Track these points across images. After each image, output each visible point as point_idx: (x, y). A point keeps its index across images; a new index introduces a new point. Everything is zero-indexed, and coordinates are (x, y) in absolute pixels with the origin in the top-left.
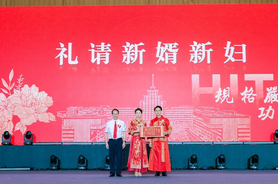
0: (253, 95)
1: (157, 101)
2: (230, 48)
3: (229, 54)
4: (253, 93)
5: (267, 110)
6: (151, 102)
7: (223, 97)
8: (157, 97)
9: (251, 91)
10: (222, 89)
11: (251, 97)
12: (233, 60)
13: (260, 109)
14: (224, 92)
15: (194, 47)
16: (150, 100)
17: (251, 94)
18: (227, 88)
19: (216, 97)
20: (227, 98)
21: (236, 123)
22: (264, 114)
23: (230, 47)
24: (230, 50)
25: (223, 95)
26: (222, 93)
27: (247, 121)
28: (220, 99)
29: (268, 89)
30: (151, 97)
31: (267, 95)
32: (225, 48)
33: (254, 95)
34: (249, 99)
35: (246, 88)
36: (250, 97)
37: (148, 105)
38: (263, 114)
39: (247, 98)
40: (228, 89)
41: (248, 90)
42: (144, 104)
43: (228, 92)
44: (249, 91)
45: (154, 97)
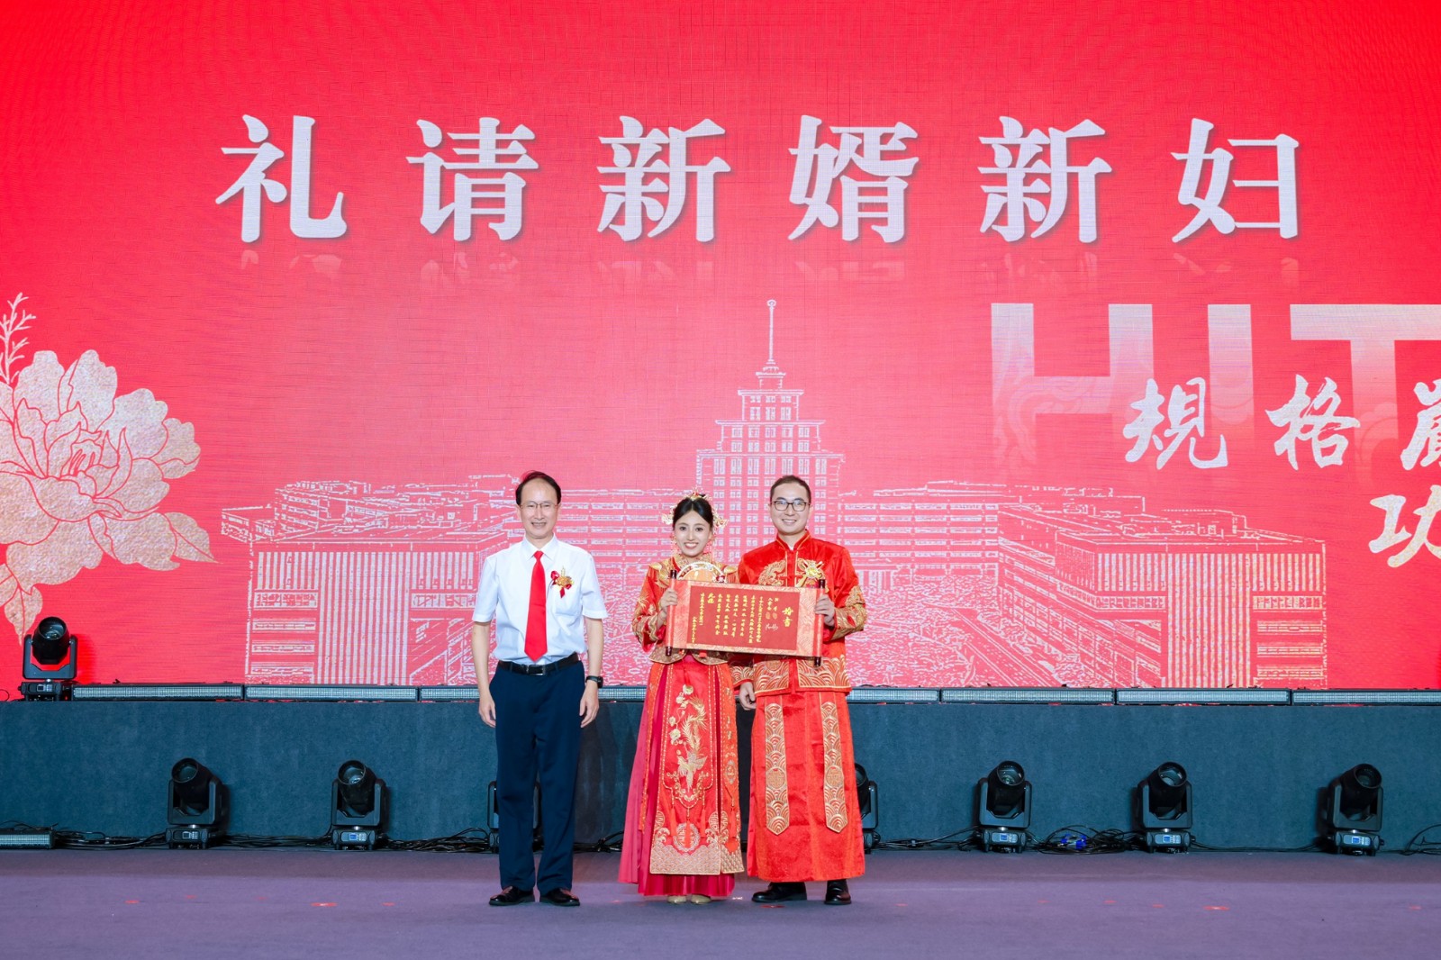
0: (1337, 425)
1: (795, 450)
2: (1208, 156)
3: (1202, 191)
4: (1337, 413)
5: (1417, 512)
6: (762, 461)
7: (1168, 433)
8: (796, 429)
9: (1329, 401)
10: (1165, 391)
11: (1328, 431)
12: (1226, 223)
13: (1377, 502)
14: (1171, 408)
15: (1007, 152)
16: (754, 447)
17: (1329, 417)
18: (1191, 382)
19: (1128, 432)
20: (1193, 441)
21: (1245, 582)
22: (1404, 529)
23: (1209, 149)
24: (1207, 167)
25: (1166, 424)
26: (1163, 409)
27: (1308, 571)
28: (1152, 441)
29: (1421, 390)
30: (762, 429)
31: (1419, 426)
32: (1178, 156)
33: (1347, 422)
34: (1317, 447)
35: (1301, 383)
36: (1323, 436)
37: (744, 476)
38: (1398, 530)
39: (1304, 437)
40: (1195, 389)
41: (1313, 391)
42: (719, 466)
43: (1195, 403)
44: (1318, 403)
45: (779, 429)
